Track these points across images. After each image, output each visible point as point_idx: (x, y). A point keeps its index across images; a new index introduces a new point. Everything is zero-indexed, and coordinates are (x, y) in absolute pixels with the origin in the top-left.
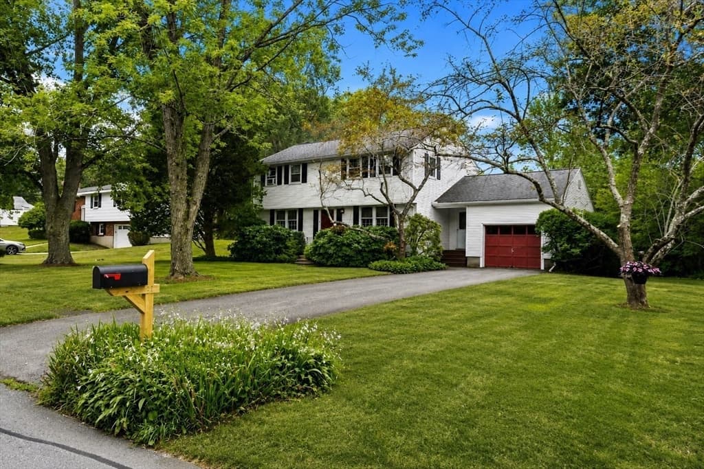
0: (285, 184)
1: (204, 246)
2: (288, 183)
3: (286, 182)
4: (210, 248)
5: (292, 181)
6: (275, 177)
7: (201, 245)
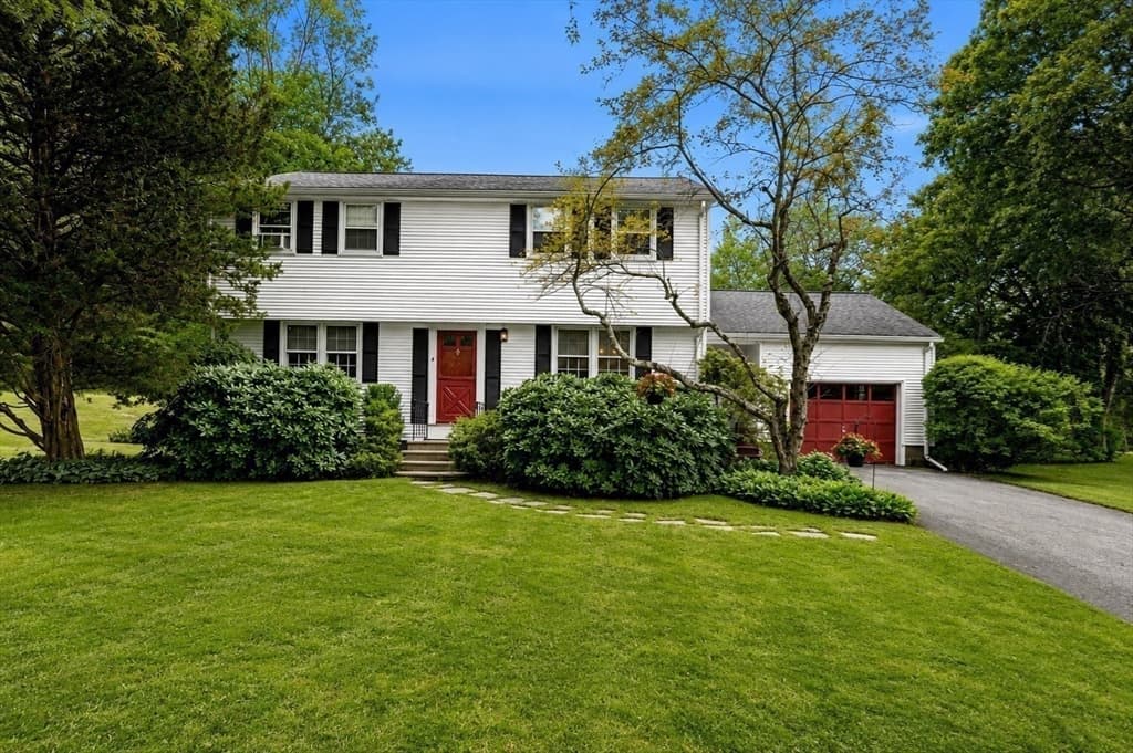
0: (325, 251)
1: (35, 424)
2: (335, 251)
3: (330, 247)
4: (59, 432)
5: (348, 246)
6: (288, 230)
7: (20, 423)
